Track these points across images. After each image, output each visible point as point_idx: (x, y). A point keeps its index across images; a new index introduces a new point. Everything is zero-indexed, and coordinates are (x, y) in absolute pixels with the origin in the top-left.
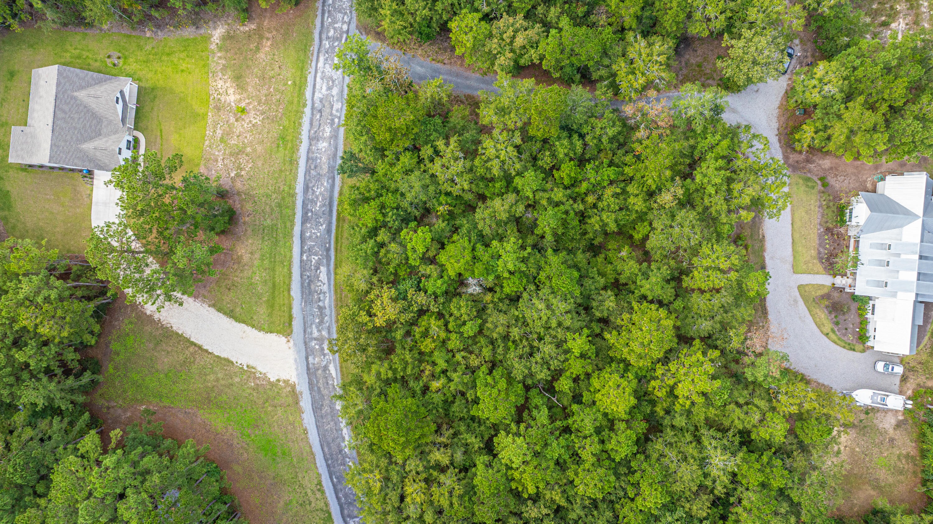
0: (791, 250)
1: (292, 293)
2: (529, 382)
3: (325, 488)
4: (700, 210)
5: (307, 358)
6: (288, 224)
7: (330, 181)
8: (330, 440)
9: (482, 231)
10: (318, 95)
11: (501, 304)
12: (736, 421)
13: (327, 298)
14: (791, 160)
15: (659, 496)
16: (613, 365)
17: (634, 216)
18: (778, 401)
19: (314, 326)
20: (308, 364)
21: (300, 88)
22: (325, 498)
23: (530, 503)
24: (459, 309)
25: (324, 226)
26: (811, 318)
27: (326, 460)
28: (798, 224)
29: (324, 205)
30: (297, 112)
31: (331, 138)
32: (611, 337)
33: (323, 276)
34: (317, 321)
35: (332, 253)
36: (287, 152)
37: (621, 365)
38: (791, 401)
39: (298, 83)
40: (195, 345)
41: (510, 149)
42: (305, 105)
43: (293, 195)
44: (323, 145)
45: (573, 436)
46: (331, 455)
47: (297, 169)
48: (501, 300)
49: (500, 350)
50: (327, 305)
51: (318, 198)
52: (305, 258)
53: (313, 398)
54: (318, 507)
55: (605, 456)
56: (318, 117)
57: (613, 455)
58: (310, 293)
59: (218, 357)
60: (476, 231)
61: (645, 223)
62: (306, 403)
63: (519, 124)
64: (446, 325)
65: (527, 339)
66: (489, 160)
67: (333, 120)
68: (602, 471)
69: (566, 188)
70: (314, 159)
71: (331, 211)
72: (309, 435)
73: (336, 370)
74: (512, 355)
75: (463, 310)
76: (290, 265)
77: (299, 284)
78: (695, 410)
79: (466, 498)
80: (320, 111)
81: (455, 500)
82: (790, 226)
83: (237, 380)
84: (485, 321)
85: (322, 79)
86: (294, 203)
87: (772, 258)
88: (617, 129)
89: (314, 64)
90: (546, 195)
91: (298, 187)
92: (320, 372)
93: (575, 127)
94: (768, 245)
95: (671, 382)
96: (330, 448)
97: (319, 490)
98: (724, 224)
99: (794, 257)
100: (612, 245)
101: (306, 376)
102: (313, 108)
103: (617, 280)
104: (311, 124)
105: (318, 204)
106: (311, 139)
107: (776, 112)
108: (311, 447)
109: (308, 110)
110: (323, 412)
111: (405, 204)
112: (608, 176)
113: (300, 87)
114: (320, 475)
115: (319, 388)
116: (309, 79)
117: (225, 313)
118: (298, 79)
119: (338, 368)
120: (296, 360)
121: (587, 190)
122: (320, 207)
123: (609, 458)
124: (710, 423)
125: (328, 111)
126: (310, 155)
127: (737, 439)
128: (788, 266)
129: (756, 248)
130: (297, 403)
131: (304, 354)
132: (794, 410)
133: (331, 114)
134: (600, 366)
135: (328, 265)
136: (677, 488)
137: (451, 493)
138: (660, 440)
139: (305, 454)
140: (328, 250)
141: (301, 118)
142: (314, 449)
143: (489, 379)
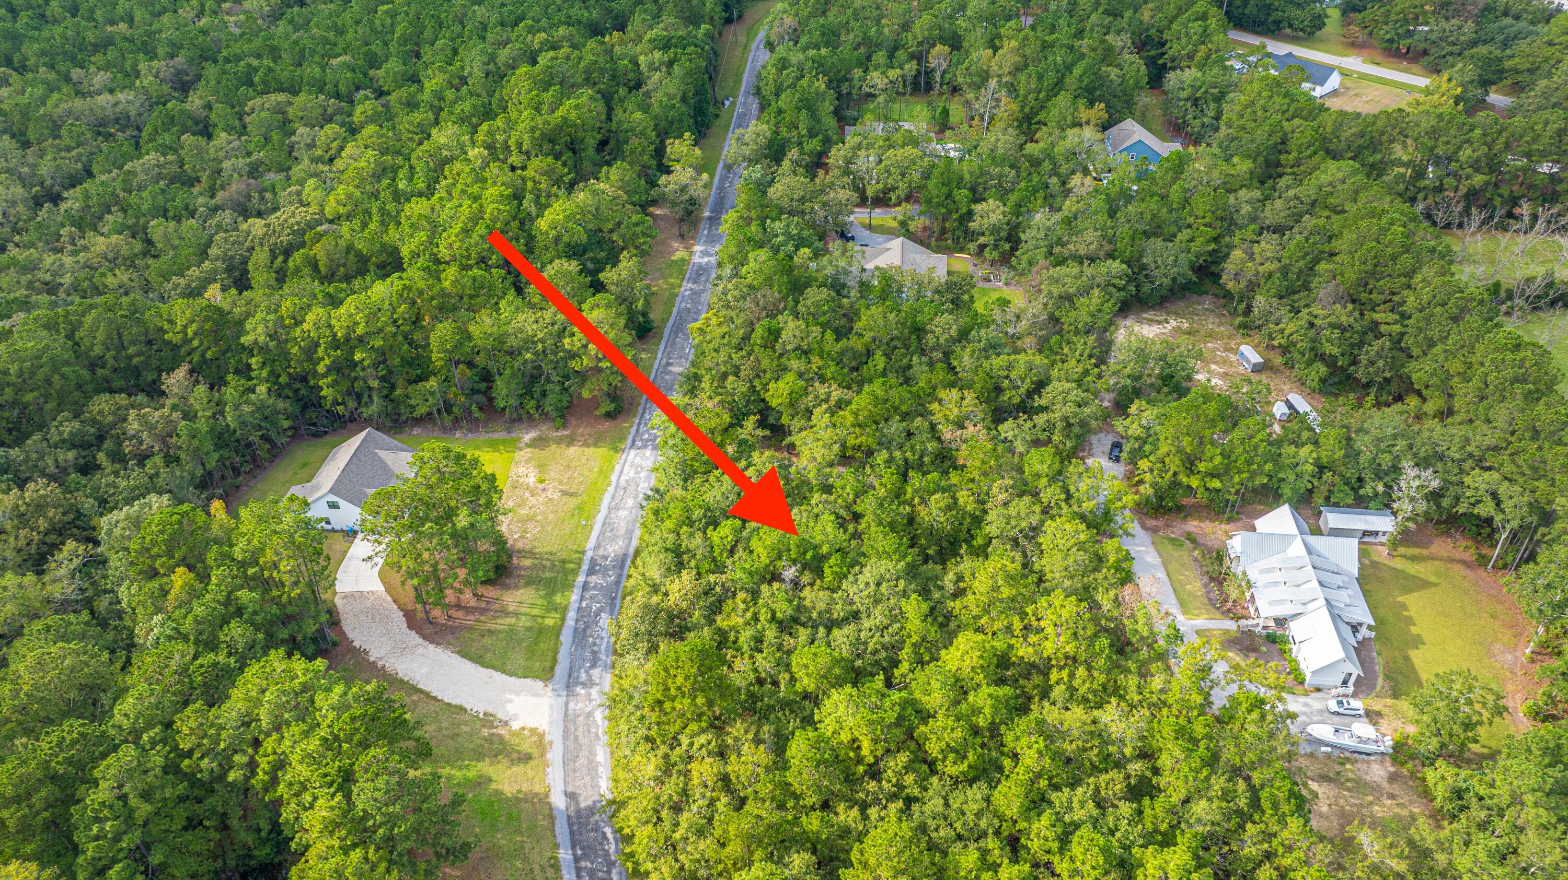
1: (562, 638)
3: (562, 863)
5: (566, 705)
6: (571, 576)
10: (623, 478)
13: (605, 642)
19: (583, 669)
20: (566, 711)
25: (613, 576)
29: (615, 560)
30: (600, 490)
34: (588, 663)
36: (582, 519)
39: (604, 470)
40: (421, 691)
42: (609, 485)
43: (582, 552)
44: (622, 513)
47: (590, 532)
50: (603, 649)
51: (609, 555)
52: (584, 605)
53: (566, 747)
56: (621, 492)
58: (585, 638)
59: (449, 704)
62: (555, 755)
70: (611, 524)
71: (622, 564)
72: (551, 796)
73: (603, 717)
76: (565, 612)
77: (572, 630)
80: (624, 489)
83: (465, 729)
85: (630, 467)
86: (582, 558)
89: (624, 457)
91: (588, 546)
92: (581, 718)
97: (552, 866)
101: (561, 723)
102: (617, 487)
104: (613, 498)
105: (609, 558)
106: (610, 509)
108: (550, 810)
109: (611, 489)
110: (577, 764)
113: (607, 472)
114: (557, 845)
115: (576, 738)
116: (616, 468)
117: (471, 659)
118: (605, 467)
120: (551, 708)
122: (611, 561)
125: (633, 489)
126: (608, 521)
130: (543, 754)
131: (563, 700)
133: (636, 491)
140: (614, 599)
141: (603, 494)
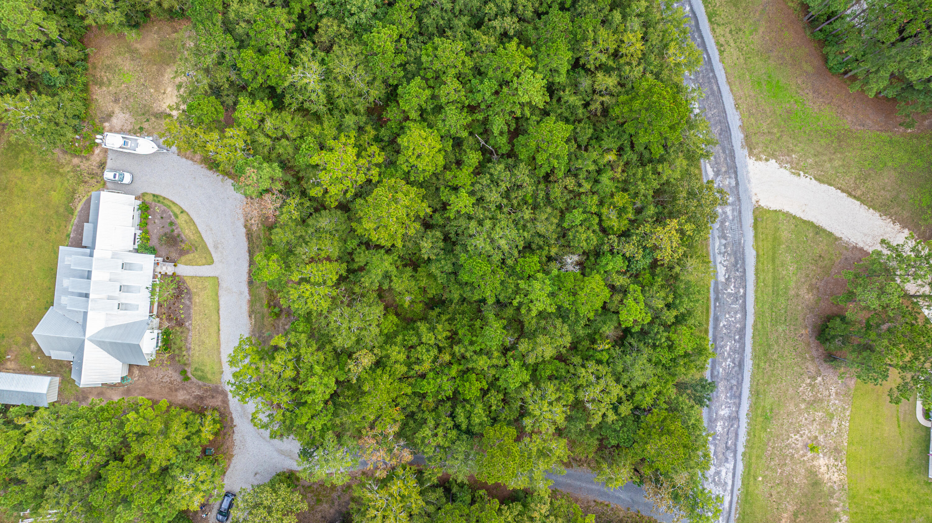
0: (221, 302)
1: (754, 253)
2: (510, 161)
3: (715, 48)
4: (328, 347)
5: (737, 184)
6: (760, 327)
7: (716, 373)
8: (711, 98)
9: (563, 323)
10: (730, 466)
11: (541, 243)
12: (289, 119)
13: (717, 247)
14: (220, 399)
15: (376, 40)
16: (422, 179)
17: (399, 338)
18: (245, 142)
19: (731, 218)
20: (736, 178)
21: (749, 473)
22: (715, 37)
23: (511, 33)
24: (588, 238)
25: (721, 325)
26: (200, 229)
27: (715, 77)
28: (213, 330)
29: (722, 347)
30: (752, 447)
31: (716, 420)
32: (425, 209)
33: (722, 271)
34: (727, 224)
35: (712, 296)
36: (762, 404)
37: (412, 179)
38: (232, 141)
39: (752, 479)
40: (855, 197)
41: (537, 413)
42: (744, 454)
43: (755, 357)
44: (724, 412)
45: (467, 103)
46: (709, 82)
47: (751, 386)
48: (541, 248)
49: (542, 194)
50: (717, 240)
51: (729, 354)
52: (742, 291)
53: (730, 142)
54: (722, 27)
55: (431, 82)
56: (730, 442)
57: (423, 84)
58: (735, 253)
59: (830, 184)
60: (569, 322)
61: (386, 331)
62: (737, 137)
63: (527, 440)
64: (601, 220)
65: (512, 205)
66: (559, 399)
67: (714, 439)
68: (437, 66)
69: (473, 369)
70: (733, 396)
71: (715, 340)
72: (733, 102)
73: (706, 171)
74: (530, 189)
75: (584, 236)
76: (757, 283)
77: (747, 263)
78: (334, 132)
79: (579, 37)
80: (727, 448)
81: (591, 35)
82: (221, 328)
83: (810, 161)
84: (558, 225)
85: (726, 483)
86: (754, 350)
87: (241, 293)
88: (419, 435)
89: (735, 499)
90: (495, 361)
91: (750, 366)
92: (723, 169)
93: (464, 436)
94: (245, 308)
95: (361, 161)
96: (711, 89)
97: (722, 45)
98: (303, 332)
99: (217, 295)
100: (419, 307)
101: (738, 165)
102: (735, 452)
103: (415, 270)
104: (737, 435)
105: (728, 348)
106: (737, 418)
107: (236, 451)
108: (731, 90)
109: (741, 449)
110: (719, 127)
111: (647, 351)
112: (429, 383)
113: (748, 475)
114: (721, 61)
115: (724, 152)
116: (740, 483)
117: (824, 231)
118: (752, 483)
119: (704, 173)
120: (749, 181)
121: (450, 368)
122: (726, 345)
123: (427, 80)
124: (318, 118)
125: (719, 449)
126: (737, 401)
127: (287, 100)
128: (223, 284)
129: (258, 304)
130: (747, 137)
131: (741, 189)
132: (229, 132)
133: (715, 445)
134: (434, 179)
135: (716, 283)
136: (355, 49)
137: (595, 43)
138: (371, 99)
139: (737, 83)
140: (717, 299)
141: (748, 441)
142: (728, 88)
143: (555, 163)
